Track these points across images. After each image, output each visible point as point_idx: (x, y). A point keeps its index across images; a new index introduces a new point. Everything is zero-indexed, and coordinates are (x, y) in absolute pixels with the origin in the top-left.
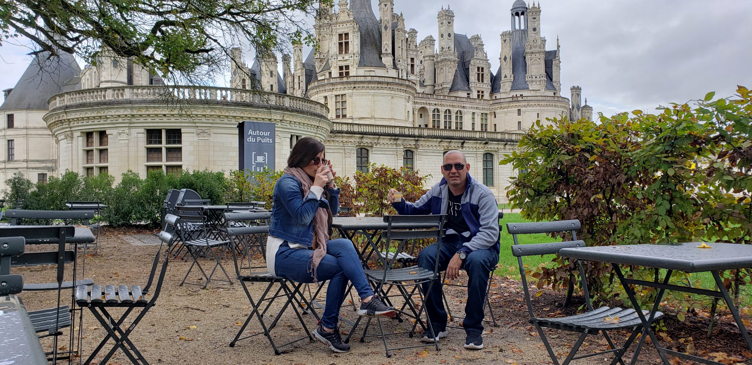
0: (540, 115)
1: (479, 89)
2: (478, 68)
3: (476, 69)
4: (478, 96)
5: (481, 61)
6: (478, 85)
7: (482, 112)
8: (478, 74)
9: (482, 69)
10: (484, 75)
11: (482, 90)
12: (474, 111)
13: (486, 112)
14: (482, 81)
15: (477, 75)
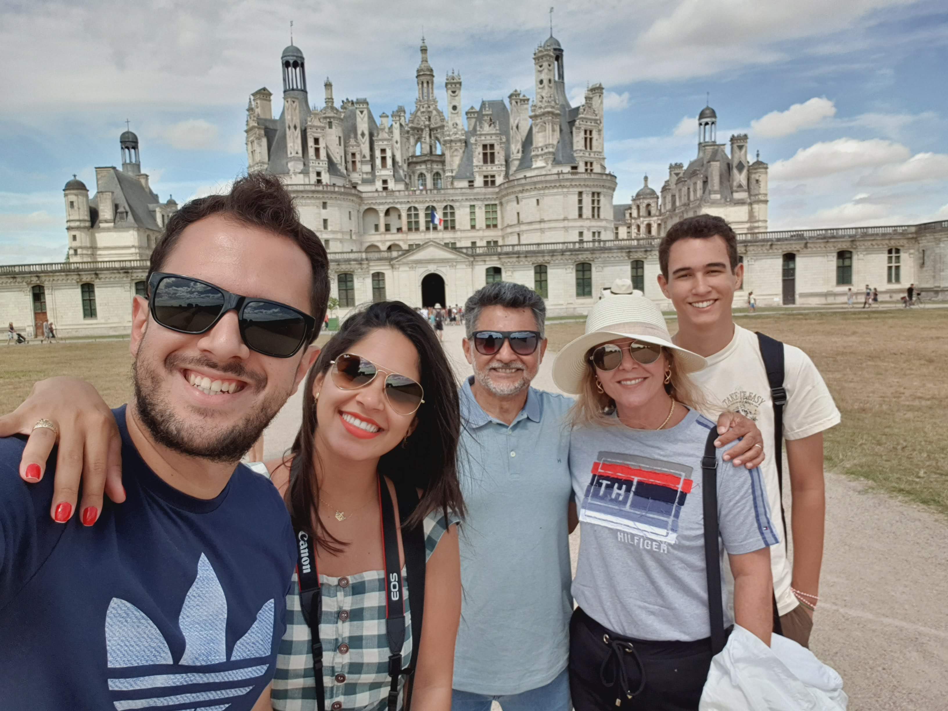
0: (540, 201)
1: (486, 174)
2: (485, 147)
3: (480, 149)
4: (486, 183)
5: (488, 137)
6: (484, 168)
7: (487, 203)
8: (485, 155)
9: (492, 146)
10: (496, 154)
11: (492, 173)
12: (472, 203)
13: (493, 202)
14: (493, 161)
15: (481, 156)
